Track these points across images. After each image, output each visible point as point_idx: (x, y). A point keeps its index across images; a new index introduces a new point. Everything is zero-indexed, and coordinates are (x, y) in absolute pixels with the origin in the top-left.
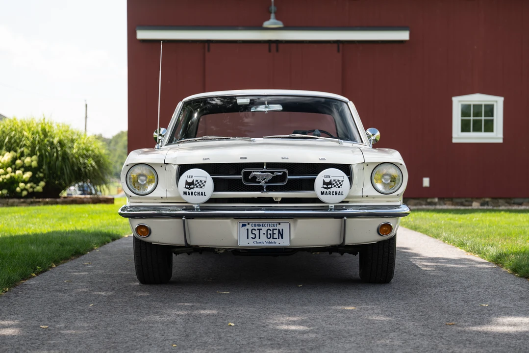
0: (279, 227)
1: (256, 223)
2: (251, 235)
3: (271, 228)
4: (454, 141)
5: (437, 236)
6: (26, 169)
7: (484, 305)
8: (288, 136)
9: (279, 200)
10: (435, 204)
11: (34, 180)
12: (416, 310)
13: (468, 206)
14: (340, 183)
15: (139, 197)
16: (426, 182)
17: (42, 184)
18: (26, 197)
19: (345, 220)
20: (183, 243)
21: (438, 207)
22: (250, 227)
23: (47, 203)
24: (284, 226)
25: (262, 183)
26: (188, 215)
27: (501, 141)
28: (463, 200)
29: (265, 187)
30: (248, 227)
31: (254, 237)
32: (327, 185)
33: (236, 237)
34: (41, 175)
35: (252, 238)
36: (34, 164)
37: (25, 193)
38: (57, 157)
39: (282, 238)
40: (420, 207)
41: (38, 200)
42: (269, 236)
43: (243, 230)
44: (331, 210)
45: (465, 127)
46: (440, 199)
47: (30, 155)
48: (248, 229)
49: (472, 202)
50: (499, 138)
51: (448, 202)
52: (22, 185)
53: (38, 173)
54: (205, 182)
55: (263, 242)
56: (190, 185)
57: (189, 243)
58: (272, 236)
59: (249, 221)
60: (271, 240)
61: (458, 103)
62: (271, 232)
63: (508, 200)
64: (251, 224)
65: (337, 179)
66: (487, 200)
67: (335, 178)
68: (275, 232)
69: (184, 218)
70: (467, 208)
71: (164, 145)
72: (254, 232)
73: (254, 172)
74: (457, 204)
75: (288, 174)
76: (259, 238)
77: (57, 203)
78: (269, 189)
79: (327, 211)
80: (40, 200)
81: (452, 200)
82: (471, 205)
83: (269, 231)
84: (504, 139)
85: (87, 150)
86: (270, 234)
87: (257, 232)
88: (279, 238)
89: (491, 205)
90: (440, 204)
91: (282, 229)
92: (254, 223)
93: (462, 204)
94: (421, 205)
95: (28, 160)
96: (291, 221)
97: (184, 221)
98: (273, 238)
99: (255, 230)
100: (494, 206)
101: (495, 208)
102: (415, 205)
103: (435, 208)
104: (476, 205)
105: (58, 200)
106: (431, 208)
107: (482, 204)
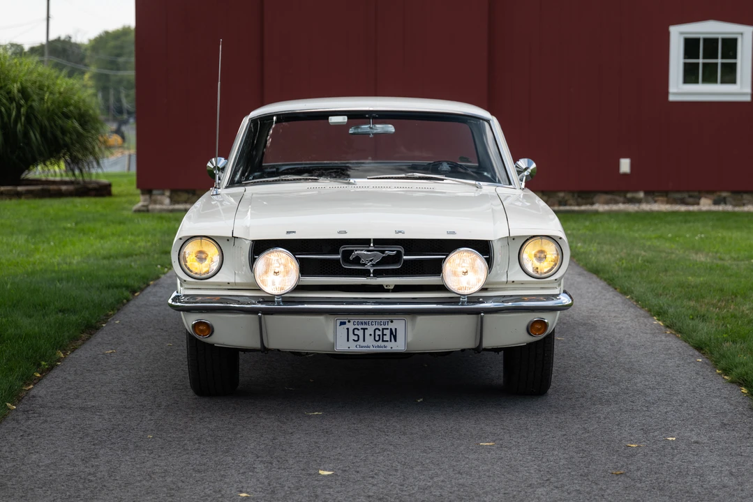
4: (672, 98)
10: (639, 201)
13: (693, 204)
16: (625, 165)
21: (645, 207)
27: (748, 99)
28: (685, 195)
38: (18, 117)
40: (615, 207)
45: (690, 75)
46: (647, 193)
49: (700, 198)
50: (745, 94)
51: (660, 198)
61: (678, 35)
66: (724, 194)
70: (691, 208)
74: (675, 202)
77: (18, 195)
81: (667, 196)
84: (752, 95)
85: (67, 105)
89: (731, 204)
90: (648, 202)
93: (683, 202)
94: (616, 202)
100: (735, 205)
101: (737, 209)
102: (607, 203)
103: (639, 208)
104: (706, 204)
105: (20, 189)
106: (632, 208)
107: (716, 203)
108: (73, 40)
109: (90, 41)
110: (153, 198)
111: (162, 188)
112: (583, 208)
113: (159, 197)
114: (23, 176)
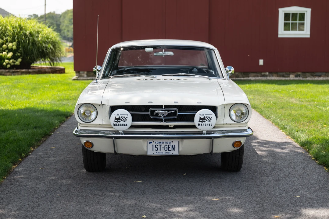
0: (172, 144)
1: (158, 142)
2: (155, 149)
3: (168, 145)
4: (279, 36)
5: (268, 117)
6: (10, 50)
7: (297, 196)
8: (177, 74)
9: (173, 127)
10: (266, 76)
11: (14, 57)
12: (256, 202)
13: (287, 77)
14: (210, 119)
15: (86, 124)
16: (261, 62)
17: (20, 60)
18: (9, 68)
19: (213, 140)
20: (113, 152)
21: (269, 78)
22: (154, 144)
23: (22, 73)
24: (175, 143)
25: (162, 117)
26: (116, 137)
27: (309, 36)
28: (284, 73)
29: (163, 120)
30: (153, 143)
31: (157, 149)
32: (202, 119)
33: (145, 149)
34: (19, 54)
35: (156, 150)
36: (14, 47)
37: (9, 66)
38: (29, 43)
39: (174, 150)
40: (257, 78)
41: (17, 70)
42: (166, 149)
43: (150, 146)
44: (204, 134)
45: (287, 27)
46: (269, 73)
47: (12, 42)
48: (153, 145)
49: (290, 75)
50: (308, 35)
51: (275, 75)
52: (7, 61)
53: (17, 53)
54: (127, 118)
55: (163, 152)
56: (117, 119)
57: (117, 152)
58: (168, 149)
59: (154, 140)
60: (167, 151)
61: (282, 12)
62: (167, 147)
63: (312, 74)
64: (155, 142)
65: (208, 116)
66: (299, 73)
67: (207, 116)
68: (170, 146)
69: (114, 139)
70: (287, 79)
71: (100, 79)
72: (157, 146)
73: (157, 110)
74: (280, 76)
75: (178, 111)
76: (160, 150)
77: (29, 73)
78: (166, 121)
79: (202, 135)
80: (19, 70)
81: (277, 74)
82: (289, 77)
83: (166, 146)
84: (311, 35)
85: (48, 39)
86: (167, 148)
87: (158, 147)
88: (172, 150)
89: (302, 77)
90: (270, 76)
91: (174, 145)
92: (157, 142)
93: (283, 76)
94: (258, 76)
95: (10, 45)
96: (180, 140)
97: (114, 140)
98: (169, 150)
99: (158, 145)
101: (304, 79)
102: (254, 76)
103: (266, 78)
104: (292, 77)
105: (30, 70)
106: (264, 78)
107: (296, 76)
108: (56, 13)
109: (62, 13)
110: (80, 74)
111: (84, 71)
112: (245, 78)
113: (82, 74)
114: (31, 66)
